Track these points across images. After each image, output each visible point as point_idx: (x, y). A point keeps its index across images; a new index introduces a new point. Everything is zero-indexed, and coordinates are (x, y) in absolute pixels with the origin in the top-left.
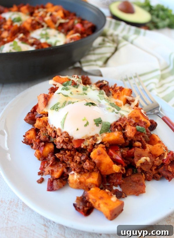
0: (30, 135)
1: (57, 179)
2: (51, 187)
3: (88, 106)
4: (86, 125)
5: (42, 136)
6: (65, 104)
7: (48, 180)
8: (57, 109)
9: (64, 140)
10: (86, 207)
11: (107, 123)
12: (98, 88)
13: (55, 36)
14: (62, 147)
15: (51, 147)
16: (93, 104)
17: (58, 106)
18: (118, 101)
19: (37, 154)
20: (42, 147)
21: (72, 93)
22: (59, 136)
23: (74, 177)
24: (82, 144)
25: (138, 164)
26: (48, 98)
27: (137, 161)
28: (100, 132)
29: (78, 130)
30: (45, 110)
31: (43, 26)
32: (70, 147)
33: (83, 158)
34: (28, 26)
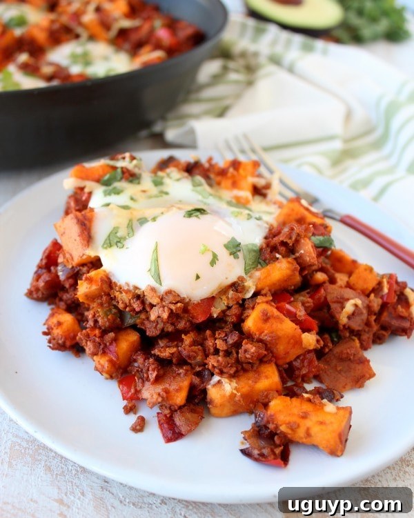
0: (65, 327)
1: (180, 408)
2: (174, 433)
3: (193, 219)
4: (213, 263)
5: (103, 318)
6: (131, 228)
7: (156, 419)
8: (119, 244)
9: (172, 310)
10: (277, 446)
11: (250, 247)
12: (186, 174)
13: (106, 58)
14: (163, 328)
15: (133, 337)
16: (201, 211)
17: (119, 235)
18: (236, 192)
19: (106, 365)
20: (111, 344)
21: (134, 197)
22: (155, 306)
23: (224, 390)
24: (213, 309)
25: (343, 319)
26: (86, 222)
27: (340, 313)
28: (245, 270)
29: (198, 277)
30: (91, 253)
31: (77, 36)
32: (185, 324)
33: (230, 341)
34: (41, 37)
